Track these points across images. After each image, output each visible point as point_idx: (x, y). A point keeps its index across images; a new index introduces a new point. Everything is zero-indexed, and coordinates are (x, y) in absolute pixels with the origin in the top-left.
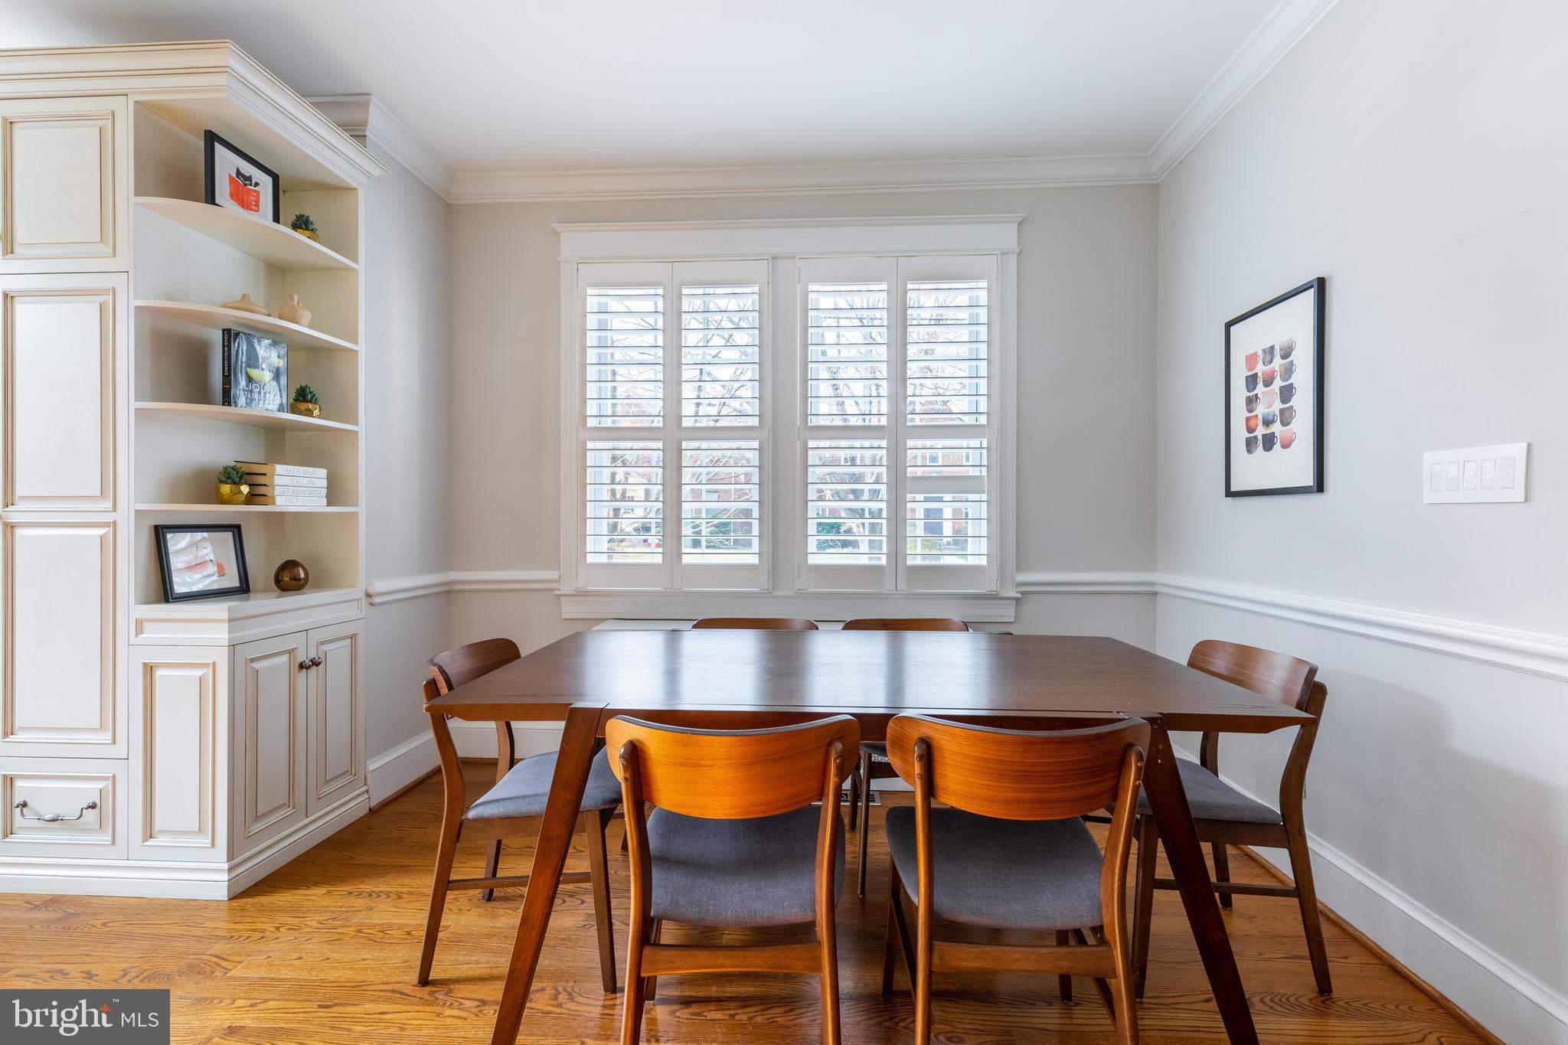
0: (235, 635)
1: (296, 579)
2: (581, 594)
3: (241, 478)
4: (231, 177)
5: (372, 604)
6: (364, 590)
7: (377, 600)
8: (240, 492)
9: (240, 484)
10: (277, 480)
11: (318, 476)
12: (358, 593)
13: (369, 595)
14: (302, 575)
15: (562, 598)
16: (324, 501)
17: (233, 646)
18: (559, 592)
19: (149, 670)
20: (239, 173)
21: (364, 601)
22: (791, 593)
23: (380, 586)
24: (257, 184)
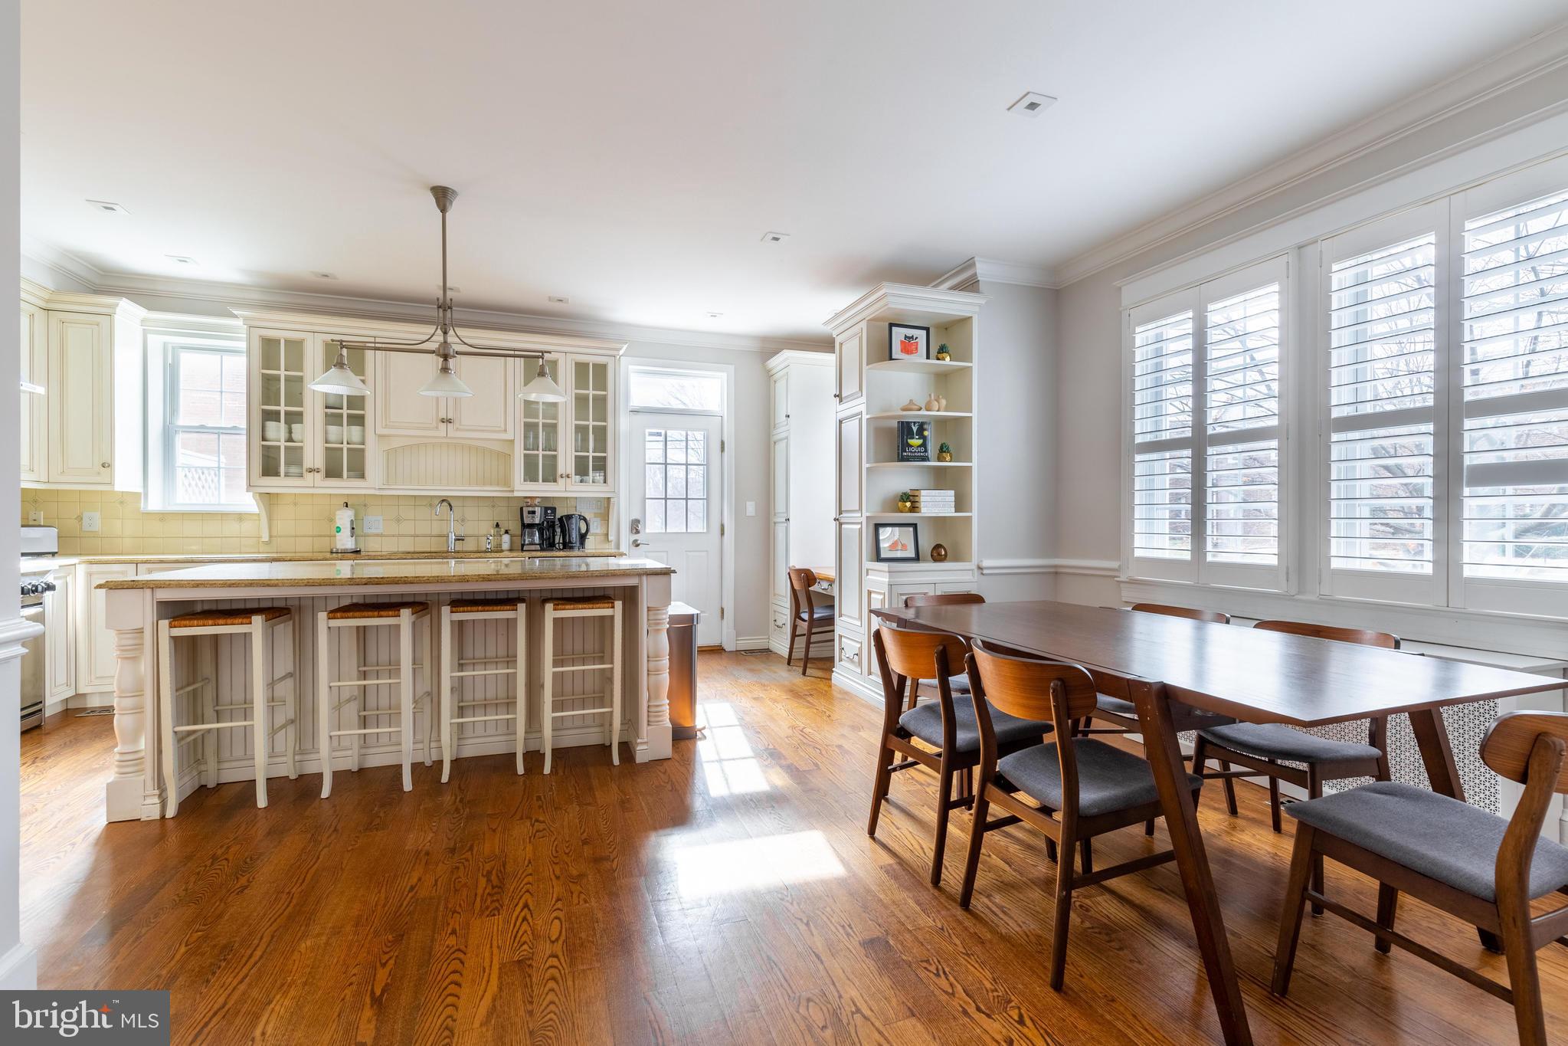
0: (892, 580)
1: (939, 554)
2: (1133, 582)
3: (908, 498)
4: (902, 342)
5: (982, 574)
6: (976, 564)
7: (985, 572)
8: (906, 506)
9: (906, 502)
10: (922, 499)
11: (950, 495)
12: (972, 565)
13: (980, 568)
14: (943, 553)
15: (1122, 585)
16: (953, 510)
17: (890, 585)
18: (1118, 579)
19: (870, 593)
20: (906, 337)
21: (976, 571)
22: (1314, 598)
23: (986, 563)
24: (917, 338)
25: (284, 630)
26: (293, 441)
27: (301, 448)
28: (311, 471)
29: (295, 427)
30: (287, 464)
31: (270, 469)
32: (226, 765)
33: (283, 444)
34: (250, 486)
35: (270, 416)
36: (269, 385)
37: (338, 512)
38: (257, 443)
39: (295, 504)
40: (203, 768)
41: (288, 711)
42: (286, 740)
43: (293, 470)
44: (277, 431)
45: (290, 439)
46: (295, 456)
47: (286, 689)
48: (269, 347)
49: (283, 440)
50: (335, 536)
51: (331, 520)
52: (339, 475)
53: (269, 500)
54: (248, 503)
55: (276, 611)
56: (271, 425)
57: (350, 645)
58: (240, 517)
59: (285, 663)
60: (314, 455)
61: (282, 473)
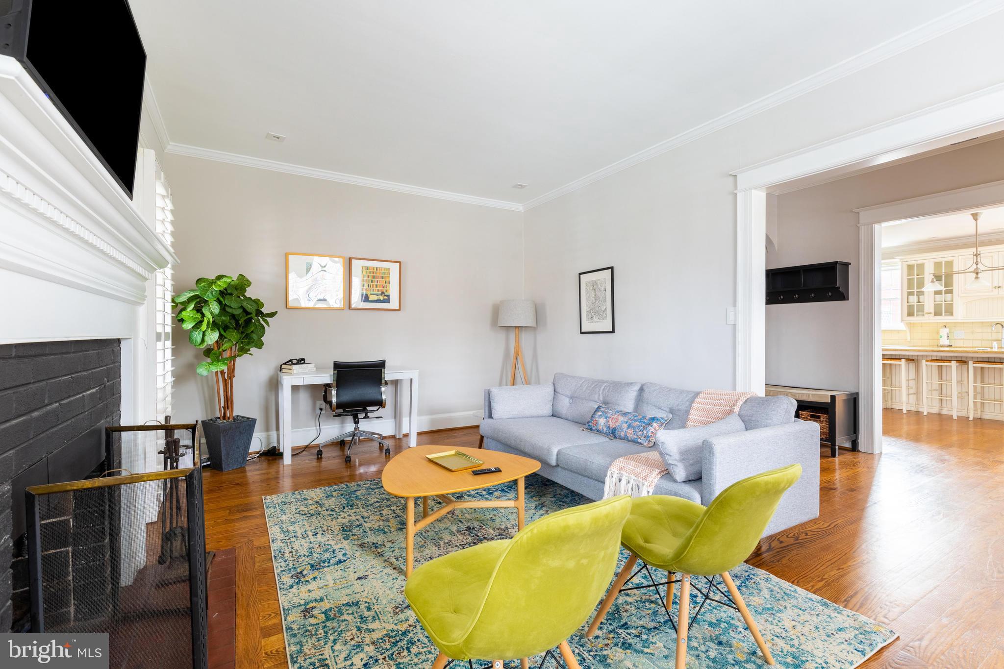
25: (912, 366)
26: (920, 302)
27: (923, 305)
28: (927, 314)
29: (921, 297)
30: (917, 311)
31: (910, 314)
32: (894, 404)
33: (915, 304)
34: (902, 320)
35: (910, 294)
36: (910, 283)
37: (941, 330)
38: (905, 305)
39: (921, 327)
40: (887, 403)
41: (912, 391)
42: (913, 398)
43: (920, 313)
44: (913, 299)
45: (919, 302)
46: (921, 309)
47: (912, 384)
48: (910, 268)
49: (916, 302)
50: (939, 339)
51: (938, 333)
52: (941, 314)
53: (910, 325)
54: (902, 327)
55: (910, 360)
56: (911, 297)
57: (935, 371)
58: (898, 332)
59: (912, 375)
60: (929, 307)
61: (915, 315)
